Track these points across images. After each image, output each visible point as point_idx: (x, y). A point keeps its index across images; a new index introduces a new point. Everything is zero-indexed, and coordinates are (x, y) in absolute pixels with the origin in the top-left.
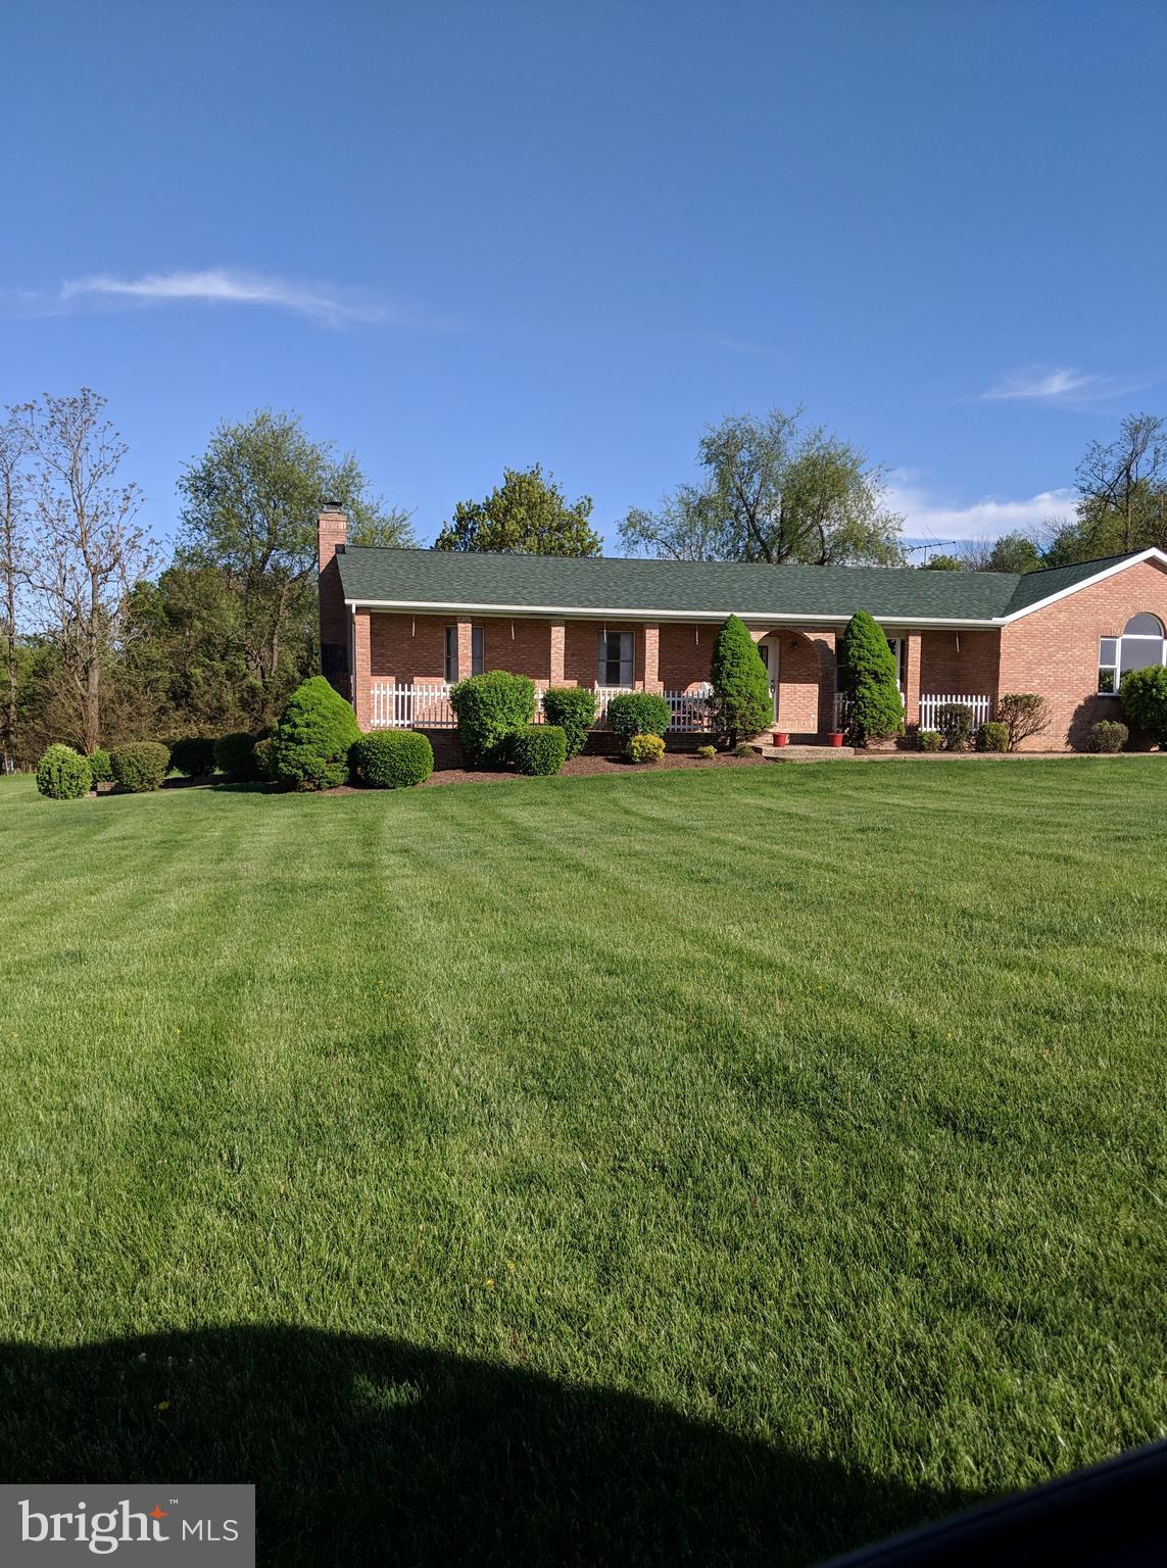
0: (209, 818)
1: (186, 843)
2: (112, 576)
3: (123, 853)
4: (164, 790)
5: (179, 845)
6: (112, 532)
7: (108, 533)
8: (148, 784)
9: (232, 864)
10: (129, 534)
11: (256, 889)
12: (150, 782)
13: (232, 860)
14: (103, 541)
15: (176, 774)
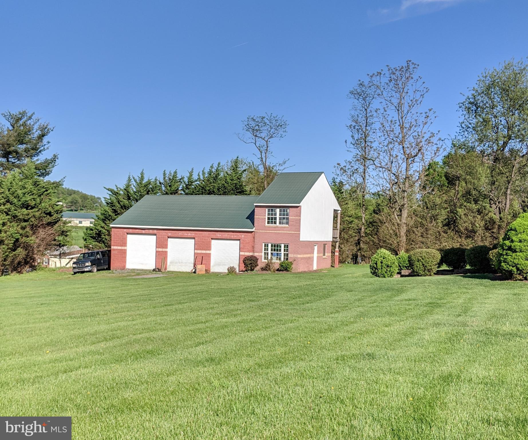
0: (458, 292)
1: (442, 305)
2: (417, 159)
3: (408, 307)
4: (436, 276)
5: (439, 306)
6: (419, 136)
7: (416, 136)
8: (428, 272)
9: (466, 317)
10: (427, 136)
11: (475, 332)
12: (429, 271)
13: (466, 316)
14: (413, 141)
15: (444, 267)
